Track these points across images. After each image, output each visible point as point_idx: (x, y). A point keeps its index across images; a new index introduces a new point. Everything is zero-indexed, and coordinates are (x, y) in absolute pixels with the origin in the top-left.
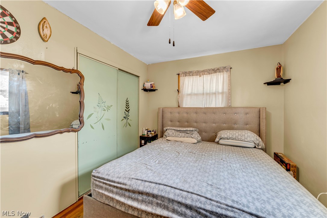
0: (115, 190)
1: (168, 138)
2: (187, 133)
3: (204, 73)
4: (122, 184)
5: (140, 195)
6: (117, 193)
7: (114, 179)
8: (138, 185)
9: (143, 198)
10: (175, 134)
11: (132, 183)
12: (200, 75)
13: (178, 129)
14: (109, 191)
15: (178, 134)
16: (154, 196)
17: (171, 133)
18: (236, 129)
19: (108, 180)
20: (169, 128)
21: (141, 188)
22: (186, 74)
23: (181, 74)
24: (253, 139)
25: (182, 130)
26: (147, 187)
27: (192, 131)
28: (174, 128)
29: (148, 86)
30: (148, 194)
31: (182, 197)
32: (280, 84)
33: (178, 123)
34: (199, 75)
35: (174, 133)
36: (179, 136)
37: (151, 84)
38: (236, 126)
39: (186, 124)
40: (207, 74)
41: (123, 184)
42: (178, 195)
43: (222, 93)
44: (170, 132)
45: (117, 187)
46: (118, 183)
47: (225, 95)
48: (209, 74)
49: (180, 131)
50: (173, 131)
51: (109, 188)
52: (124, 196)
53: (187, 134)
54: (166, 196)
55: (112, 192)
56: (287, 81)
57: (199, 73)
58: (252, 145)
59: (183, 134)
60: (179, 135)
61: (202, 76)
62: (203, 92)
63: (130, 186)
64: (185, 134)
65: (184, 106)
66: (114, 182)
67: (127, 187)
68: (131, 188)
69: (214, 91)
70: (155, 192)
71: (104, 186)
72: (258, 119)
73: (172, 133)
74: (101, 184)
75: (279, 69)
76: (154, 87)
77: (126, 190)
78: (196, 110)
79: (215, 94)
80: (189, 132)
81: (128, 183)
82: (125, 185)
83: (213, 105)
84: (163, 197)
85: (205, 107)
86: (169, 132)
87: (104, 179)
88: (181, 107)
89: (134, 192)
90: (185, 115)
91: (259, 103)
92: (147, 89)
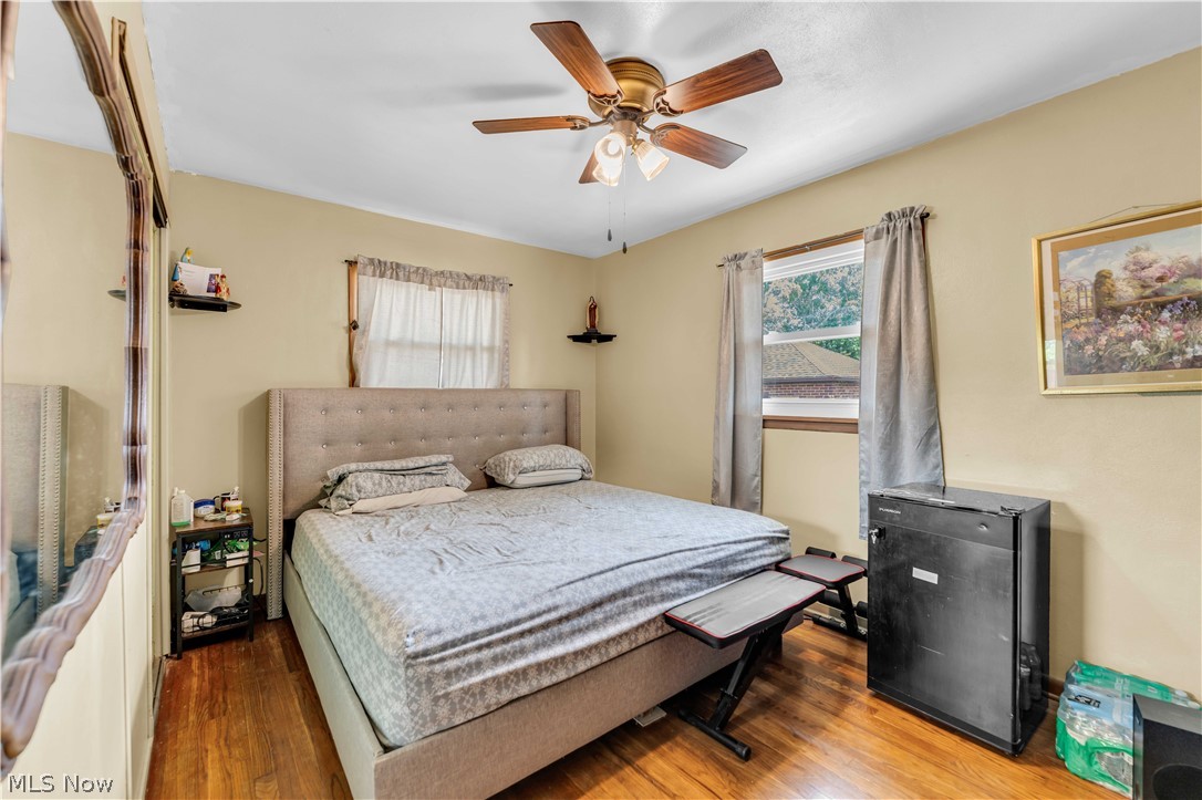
0: (528, 641)
1: (359, 506)
2: (426, 474)
3: (442, 281)
4: (544, 612)
5: (598, 610)
6: (537, 647)
7: (512, 616)
8: (583, 591)
9: (605, 612)
10: (384, 483)
11: (570, 596)
12: (431, 284)
13: (397, 465)
14: (509, 657)
15: (399, 484)
16: (625, 593)
17: (368, 485)
18: (526, 447)
19: (491, 631)
20: (353, 466)
21: (596, 594)
22: (383, 269)
23: (365, 266)
24: (580, 461)
25: (411, 465)
26: (605, 585)
27: (444, 464)
28: (379, 465)
29: (195, 280)
30: (612, 598)
31: (665, 566)
32: (590, 342)
33: (358, 449)
34: (428, 281)
35: (380, 484)
36: (405, 489)
37: (212, 276)
38: (525, 437)
39: (391, 446)
40: (451, 287)
41: (549, 610)
42: (659, 567)
43: (491, 349)
44: (364, 481)
45: (531, 631)
46: (532, 617)
47: (496, 356)
48: (458, 288)
49: (404, 472)
50: (377, 475)
51: (508, 647)
52: (560, 638)
53: (429, 478)
54: (646, 578)
55: (523, 652)
56: (609, 338)
57: (425, 277)
58: (577, 474)
59: (417, 480)
60: (404, 483)
61: (438, 289)
62: (438, 342)
63: (568, 604)
64: (423, 477)
65: (374, 383)
66: (518, 622)
67: (563, 612)
68: (574, 608)
69: (470, 341)
70: (625, 583)
71: (486, 653)
72: (563, 416)
73: (374, 484)
74: (472, 658)
75: (593, 310)
76: (224, 290)
77: (560, 620)
78: (426, 399)
79: (472, 349)
80: (435, 468)
81: (559, 599)
82: (556, 608)
83: (466, 384)
84: (641, 584)
85: (446, 387)
86: (360, 481)
87: (474, 636)
88: (361, 386)
89: (581, 613)
90: (387, 415)
91: (561, 381)
92: (189, 293)
